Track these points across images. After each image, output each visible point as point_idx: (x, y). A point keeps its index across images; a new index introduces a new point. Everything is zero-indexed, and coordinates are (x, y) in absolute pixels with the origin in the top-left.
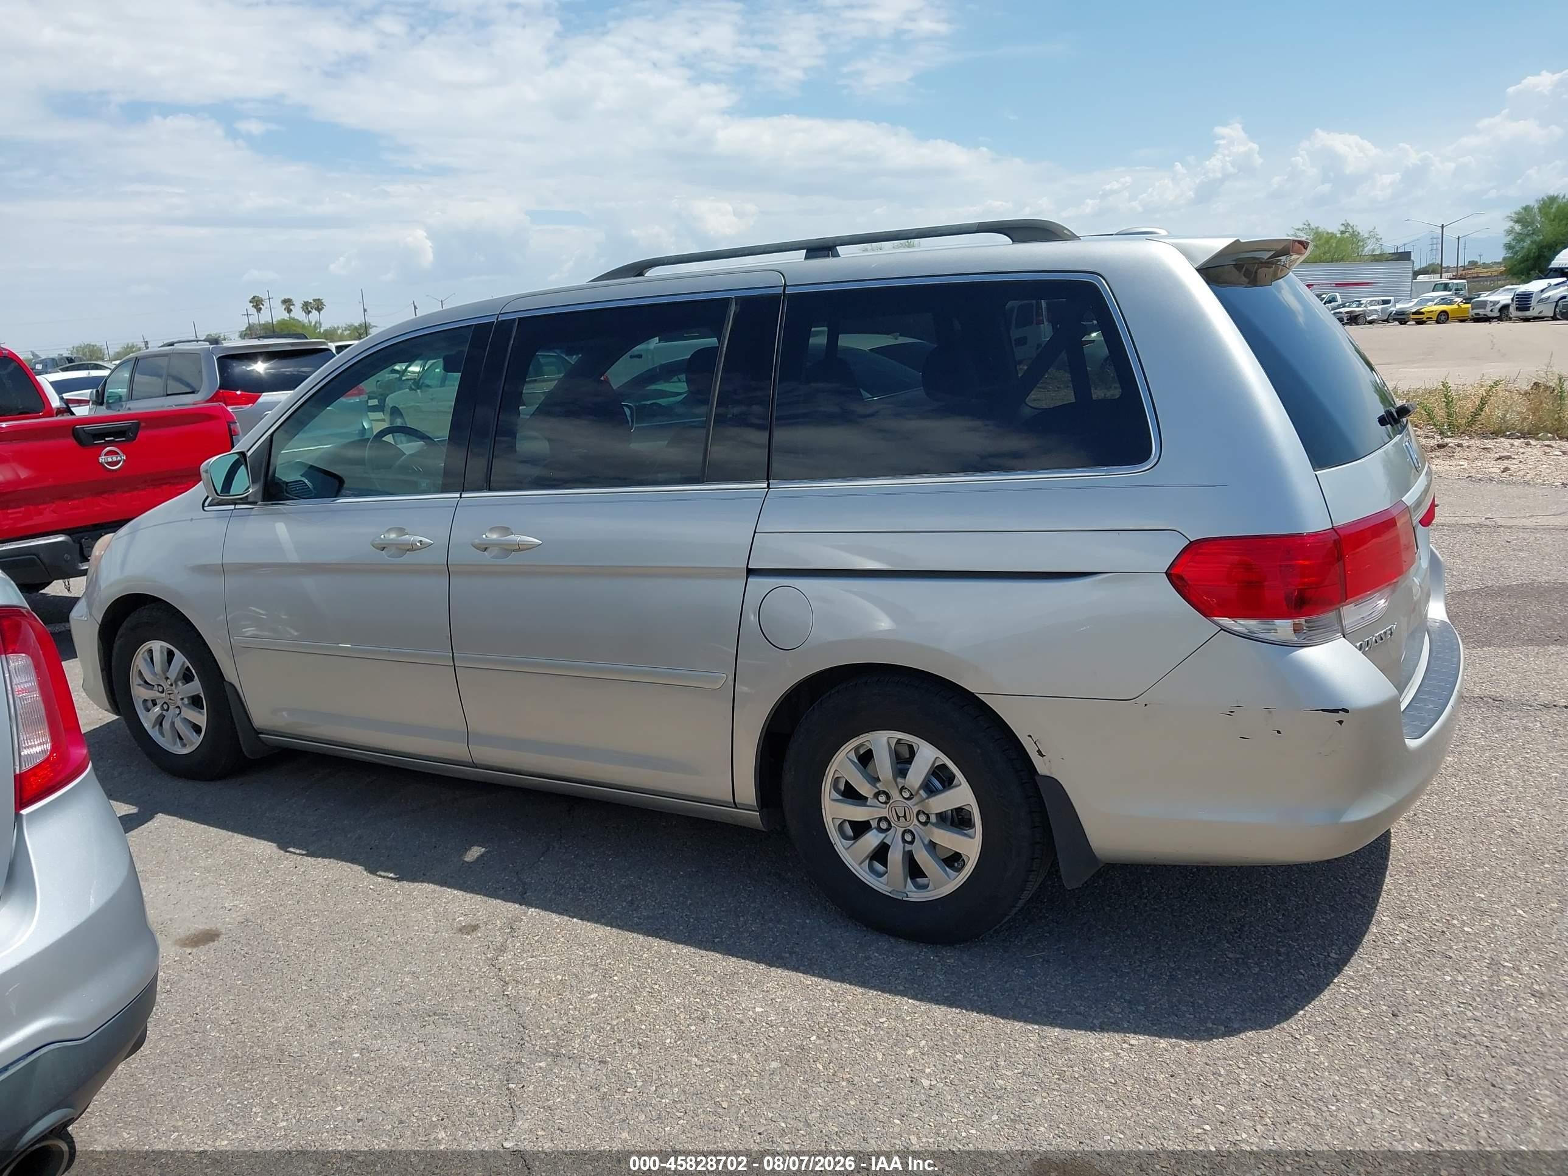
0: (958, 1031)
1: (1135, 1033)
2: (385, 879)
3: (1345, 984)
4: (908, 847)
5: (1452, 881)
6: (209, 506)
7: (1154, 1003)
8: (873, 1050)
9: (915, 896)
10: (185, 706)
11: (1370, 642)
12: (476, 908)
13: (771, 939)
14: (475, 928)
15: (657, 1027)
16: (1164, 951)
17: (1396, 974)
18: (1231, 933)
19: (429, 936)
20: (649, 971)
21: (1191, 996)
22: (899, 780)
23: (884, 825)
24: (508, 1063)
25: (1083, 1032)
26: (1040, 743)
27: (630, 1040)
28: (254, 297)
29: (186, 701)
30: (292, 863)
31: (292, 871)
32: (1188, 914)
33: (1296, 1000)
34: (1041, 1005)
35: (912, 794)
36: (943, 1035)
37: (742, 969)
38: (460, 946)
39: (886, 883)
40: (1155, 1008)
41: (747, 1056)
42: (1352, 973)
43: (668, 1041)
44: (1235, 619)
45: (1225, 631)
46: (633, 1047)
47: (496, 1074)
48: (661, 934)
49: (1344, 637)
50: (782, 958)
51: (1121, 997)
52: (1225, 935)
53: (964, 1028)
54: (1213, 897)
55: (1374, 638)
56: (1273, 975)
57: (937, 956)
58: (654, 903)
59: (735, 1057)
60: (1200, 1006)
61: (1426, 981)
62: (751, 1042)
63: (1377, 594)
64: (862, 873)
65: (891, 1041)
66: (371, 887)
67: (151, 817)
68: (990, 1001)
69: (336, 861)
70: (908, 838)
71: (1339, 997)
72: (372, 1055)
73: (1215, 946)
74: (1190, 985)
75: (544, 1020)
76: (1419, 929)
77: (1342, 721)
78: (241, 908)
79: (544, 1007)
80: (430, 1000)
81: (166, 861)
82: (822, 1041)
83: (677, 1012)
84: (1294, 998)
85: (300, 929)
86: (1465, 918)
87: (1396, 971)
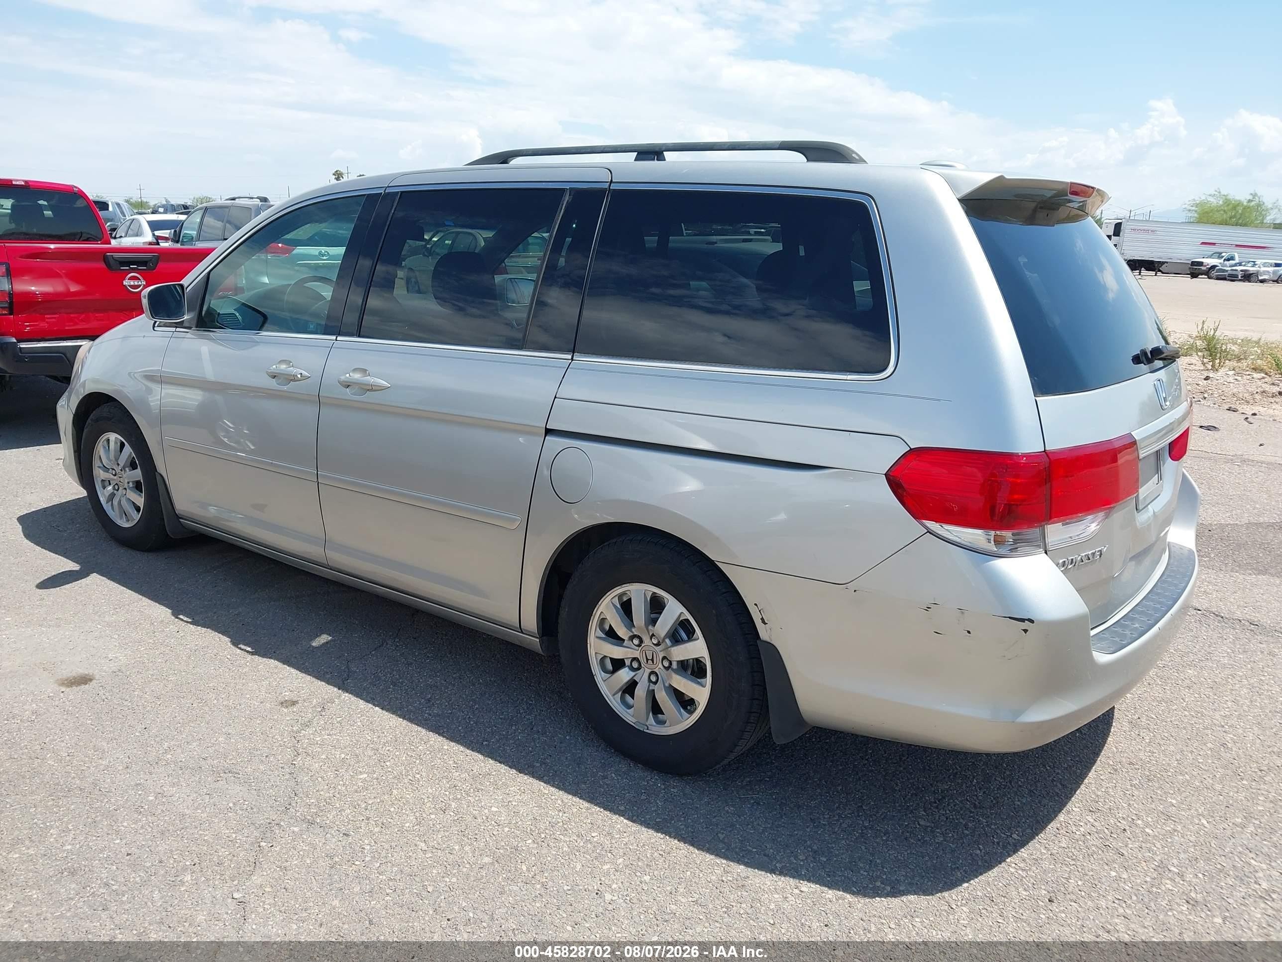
0: (656, 854)
1: (809, 881)
2: (242, 652)
3: (1016, 864)
4: (652, 687)
5: (1150, 784)
6: (158, 326)
7: (836, 856)
8: (575, 861)
9: (656, 730)
10: (130, 488)
11: (1074, 561)
12: (302, 687)
13: (530, 749)
14: (294, 703)
15: (404, 811)
16: (864, 810)
17: (1066, 863)
18: (931, 803)
19: (254, 705)
20: (418, 761)
21: (873, 855)
22: (650, 627)
23: (635, 665)
24: (270, 823)
25: (763, 873)
26: (763, 612)
27: (377, 819)
28: (337, 171)
29: (131, 485)
30: (177, 628)
31: (174, 634)
32: (899, 779)
33: (966, 872)
34: (736, 843)
35: (659, 642)
36: (641, 857)
37: (495, 771)
38: (276, 717)
39: (632, 714)
40: (835, 860)
41: (467, 848)
42: (1026, 856)
43: (407, 825)
44: (942, 524)
45: (930, 533)
46: (377, 825)
47: (255, 831)
48: (441, 731)
49: (1046, 553)
50: (533, 767)
51: (809, 847)
52: (925, 804)
53: (661, 853)
54: (927, 768)
55: (1080, 557)
56: (953, 846)
57: (664, 784)
58: (447, 704)
59: (457, 847)
60: (876, 865)
61: (1091, 873)
62: (476, 837)
63: (1090, 517)
64: (615, 702)
65: (594, 855)
66: (229, 657)
67: (87, 575)
68: (694, 832)
69: (211, 631)
70: (653, 679)
71: (1006, 875)
72: (163, 800)
73: (912, 812)
74: (875, 844)
75: (315, 790)
76: (1103, 823)
77: (1027, 630)
78: (120, 660)
79: (320, 779)
80: (231, 759)
81: (81, 613)
82: (536, 845)
83: (426, 801)
84: (964, 871)
85: (157, 684)
86: (1150, 819)
87: (1067, 859)
